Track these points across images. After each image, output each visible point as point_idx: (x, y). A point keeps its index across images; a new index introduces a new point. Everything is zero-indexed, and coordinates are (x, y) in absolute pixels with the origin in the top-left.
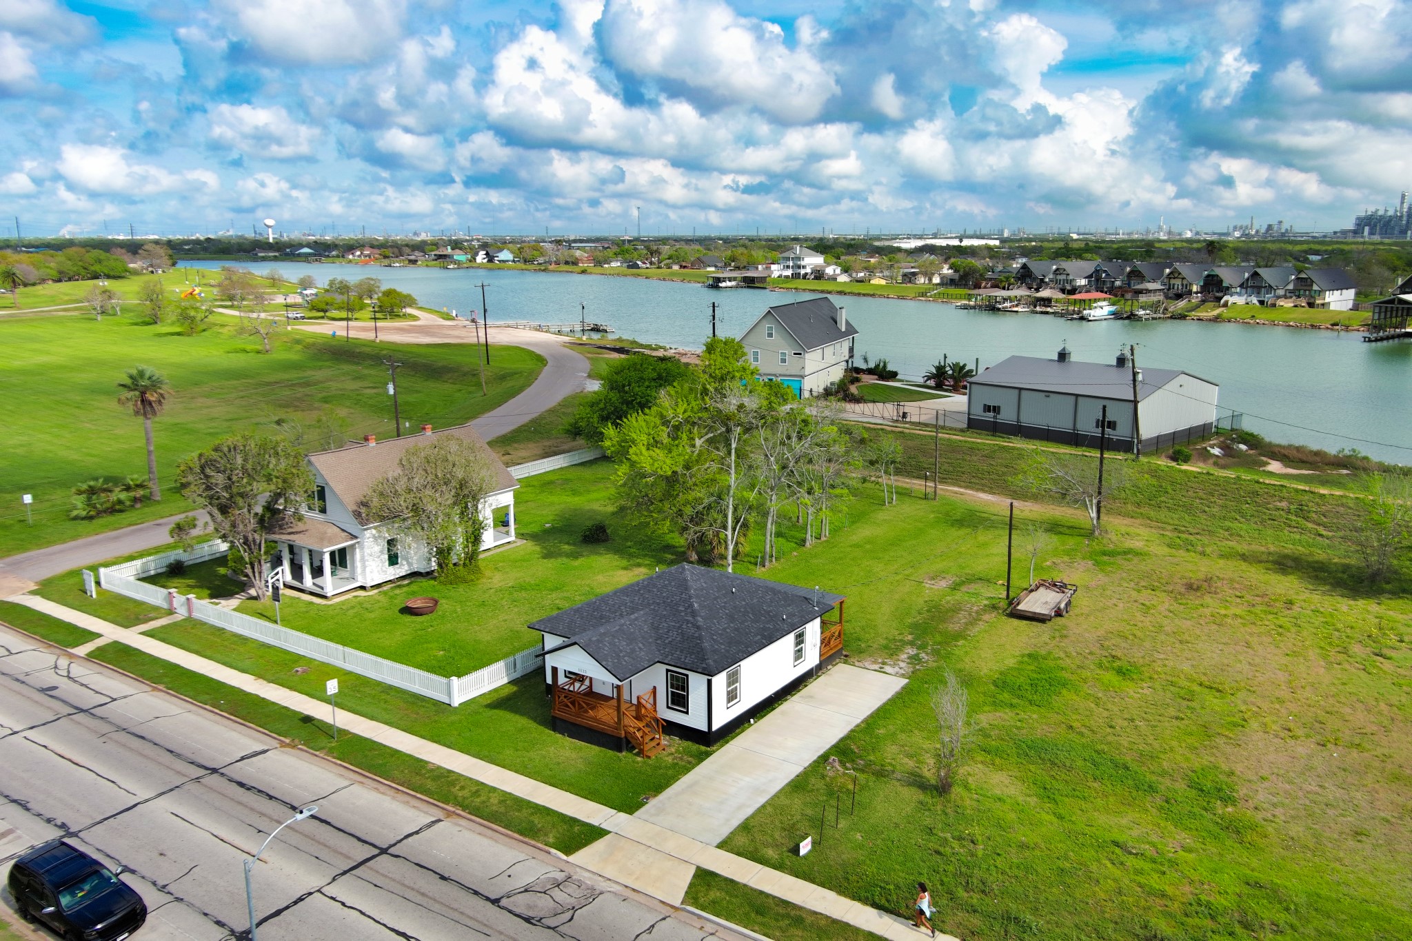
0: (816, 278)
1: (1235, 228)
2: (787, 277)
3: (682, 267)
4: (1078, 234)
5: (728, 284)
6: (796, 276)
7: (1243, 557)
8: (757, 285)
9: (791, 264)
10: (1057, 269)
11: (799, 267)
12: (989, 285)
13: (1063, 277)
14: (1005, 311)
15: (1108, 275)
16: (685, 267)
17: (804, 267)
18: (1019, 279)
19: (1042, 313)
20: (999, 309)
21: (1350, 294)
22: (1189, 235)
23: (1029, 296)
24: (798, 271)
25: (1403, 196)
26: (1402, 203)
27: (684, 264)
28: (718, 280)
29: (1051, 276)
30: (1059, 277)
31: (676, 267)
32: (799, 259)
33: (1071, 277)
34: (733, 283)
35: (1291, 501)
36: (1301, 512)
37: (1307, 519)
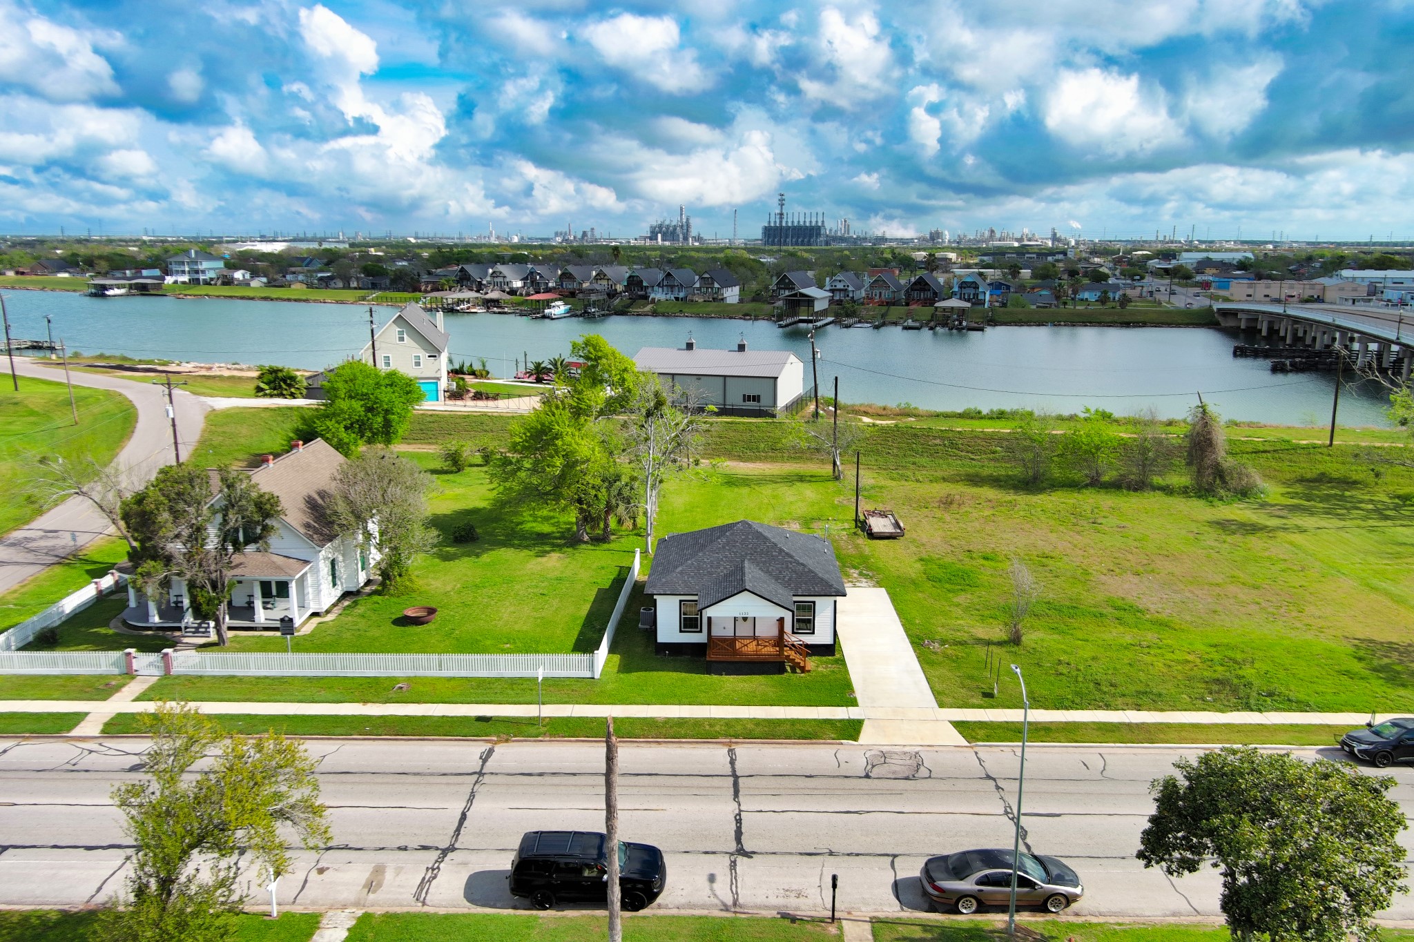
0: (224, 284)
1: (557, 234)
2: (184, 283)
3: (17, 273)
4: (416, 238)
5: (117, 291)
6: (195, 282)
7: (944, 479)
8: (152, 292)
9: (187, 269)
10: (494, 272)
11: (197, 272)
12: (429, 289)
13: (501, 279)
14: (463, 312)
15: (541, 277)
16: (23, 273)
17: (203, 272)
18: (458, 282)
19: (500, 313)
20: (458, 311)
21: (736, 290)
22: (516, 240)
23: (477, 298)
24: (196, 276)
25: (681, 209)
26: (681, 215)
27: (21, 270)
28: (104, 287)
29: (489, 279)
30: (496, 280)
31: (11, 274)
32: (196, 263)
33: (508, 280)
34: (122, 291)
35: (942, 438)
36: (953, 445)
37: (958, 449)
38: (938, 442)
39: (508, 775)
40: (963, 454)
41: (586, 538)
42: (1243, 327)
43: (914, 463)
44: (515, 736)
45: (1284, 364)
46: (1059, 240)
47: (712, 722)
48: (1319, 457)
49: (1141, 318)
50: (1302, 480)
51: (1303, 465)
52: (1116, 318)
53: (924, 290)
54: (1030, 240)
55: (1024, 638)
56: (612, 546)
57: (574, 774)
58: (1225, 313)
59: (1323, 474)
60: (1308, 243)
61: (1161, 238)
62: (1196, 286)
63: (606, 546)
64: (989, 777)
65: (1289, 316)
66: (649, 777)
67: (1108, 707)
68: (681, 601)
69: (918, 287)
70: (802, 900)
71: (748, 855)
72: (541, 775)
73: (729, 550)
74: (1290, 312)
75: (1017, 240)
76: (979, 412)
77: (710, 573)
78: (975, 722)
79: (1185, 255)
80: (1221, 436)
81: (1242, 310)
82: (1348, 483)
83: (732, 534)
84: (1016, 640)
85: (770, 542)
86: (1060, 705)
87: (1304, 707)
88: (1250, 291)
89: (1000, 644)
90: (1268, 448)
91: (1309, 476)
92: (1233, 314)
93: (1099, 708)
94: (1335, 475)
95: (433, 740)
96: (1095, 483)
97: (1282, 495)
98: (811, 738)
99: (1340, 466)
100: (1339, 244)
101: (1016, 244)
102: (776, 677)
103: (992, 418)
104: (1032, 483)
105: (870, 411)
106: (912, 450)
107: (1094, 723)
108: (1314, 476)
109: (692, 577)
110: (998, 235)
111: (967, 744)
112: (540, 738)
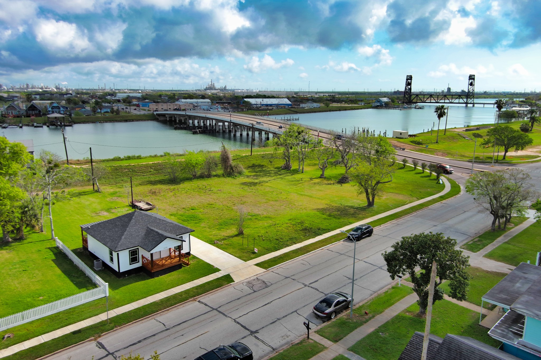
35: (128, 169)
36: (134, 171)
37: (136, 172)
38: (127, 170)
39: (125, 348)
40: (139, 174)
41: (10, 240)
42: (168, 120)
43: (122, 180)
44: (102, 333)
45: (197, 131)
46: (59, 89)
47: (180, 294)
48: (250, 159)
49: (130, 118)
50: (249, 167)
51: (247, 162)
52: (121, 119)
53: (34, 110)
54: (46, 88)
55: (244, 232)
56: (29, 240)
57: (154, 335)
58: (159, 115)
59: (253, 164)
60: (152, 90)
61: (101, 88)
62: (133, 106)
63: (25, 241)
64: (287, 278)
65: (187, 115)
66: (185, 323)
67: (288, 246)
68: (129, 251)
69: (31, 109)
70: (289, 337)
71: (256, 332)
72: (139, 342)
73: (139, 224)
74: (187, 114)
75: (40, 88)
76: (120, 158)
77: (138, 236)
78: (261, 262)
79: (119, 94)
80: (231, 156)
81: (167, 114)
82: (261, 166)
83: (135, 217)
84: (241, 233)
85: (153, 217)
86: (276, 250)
87: (329, 231)
88: (157, 107)
89: (236, 236)
90: (235, 158)
91: (250, 165)
92: (164, 115)
93: (286, 247)
94: (257, 164)
95: (60, 352)
96: (195, 177)
97: (249, 172)
98: (220, 287)
99: (256, 161)
100: (161, 91)
101: (41, 90)
102: (179, 270)
103: (126, 160)
104: (174, 181)
105: (72, 162)
106: (118, 175)
107: (291, 251)
108: (252, 165)
109: (131, 239)
110: (30, 86)
111: (266, 270)
112: (115, 329)
